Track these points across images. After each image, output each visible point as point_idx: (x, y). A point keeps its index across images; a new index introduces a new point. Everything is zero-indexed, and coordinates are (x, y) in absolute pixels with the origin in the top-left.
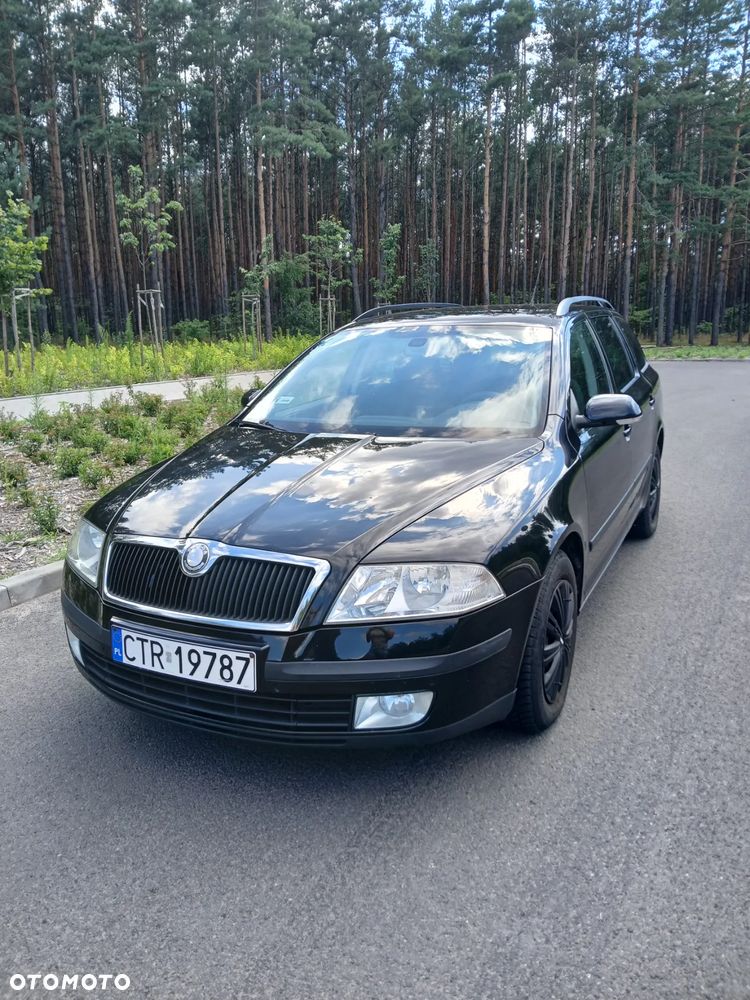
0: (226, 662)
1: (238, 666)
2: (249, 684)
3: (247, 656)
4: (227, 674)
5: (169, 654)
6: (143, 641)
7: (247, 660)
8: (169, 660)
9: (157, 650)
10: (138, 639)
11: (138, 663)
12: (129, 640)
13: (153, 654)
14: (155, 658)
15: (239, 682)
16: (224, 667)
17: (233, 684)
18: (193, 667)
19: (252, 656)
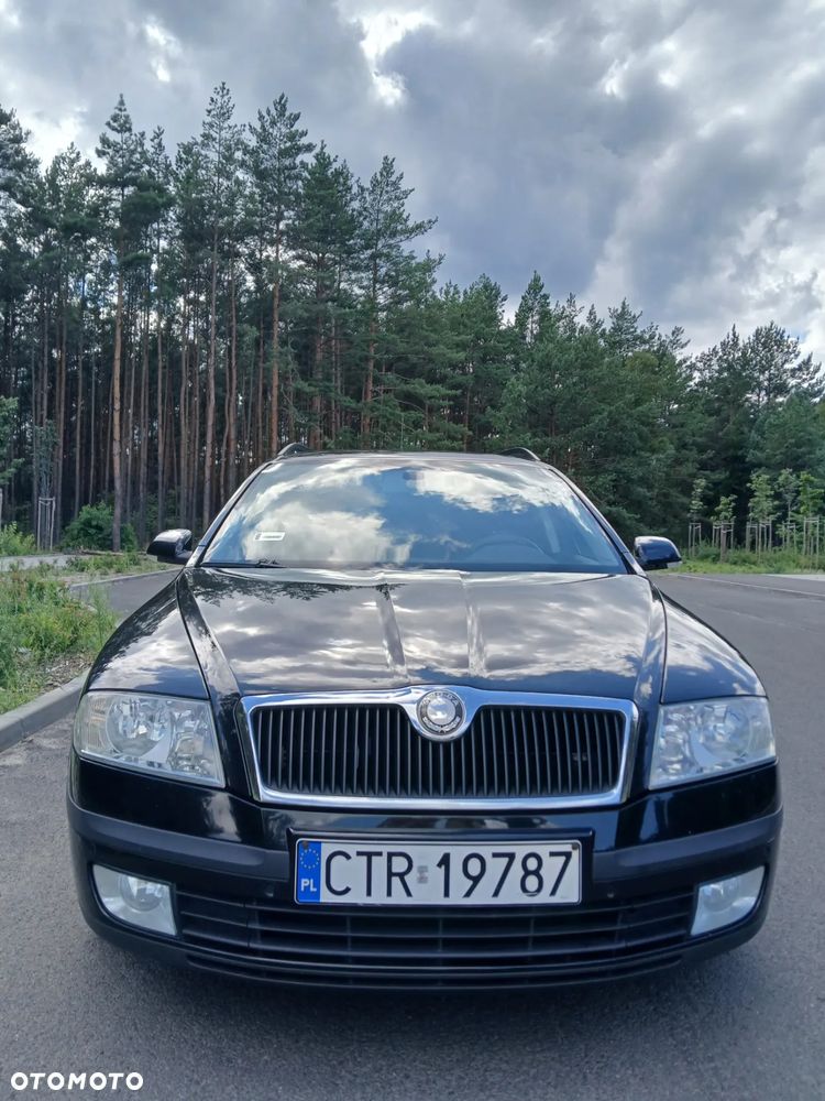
0: (532, 864)
1: (551, 867)
2: (570, 892)
3: (567, 848)
4: (532, 882)
5: (422, 870)
6: (369, 855)
7: (568, 855)
8: (422, 880)
9: (399, 865)
10: (359, 854)
11: (357, 897)
12: (338, 860)
13: (390, 874)
14: (396, 881)
15: (553, 892)
16: (527, 873)
17: (544, 898)
18: (471, 883)
19: (575, 847)
